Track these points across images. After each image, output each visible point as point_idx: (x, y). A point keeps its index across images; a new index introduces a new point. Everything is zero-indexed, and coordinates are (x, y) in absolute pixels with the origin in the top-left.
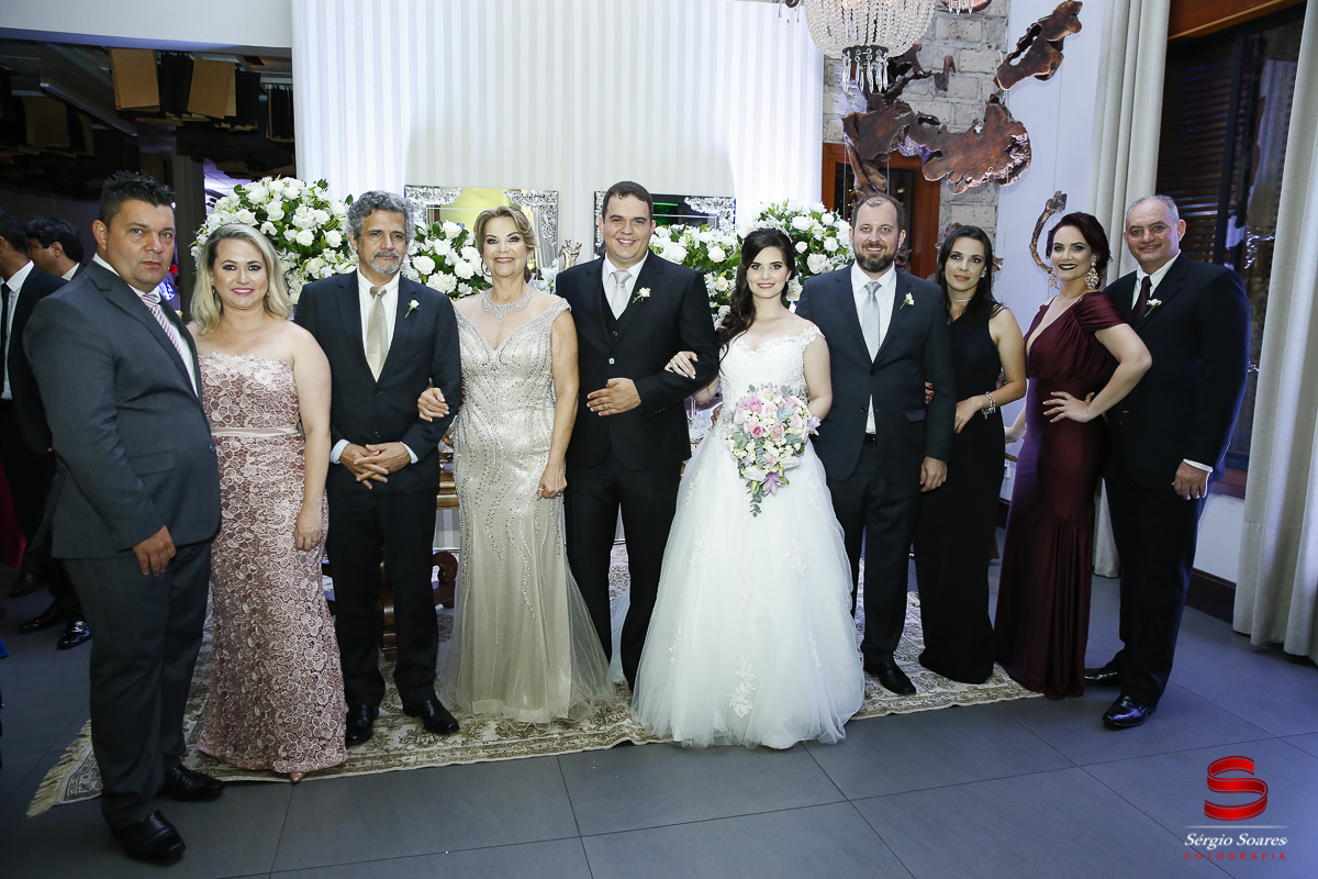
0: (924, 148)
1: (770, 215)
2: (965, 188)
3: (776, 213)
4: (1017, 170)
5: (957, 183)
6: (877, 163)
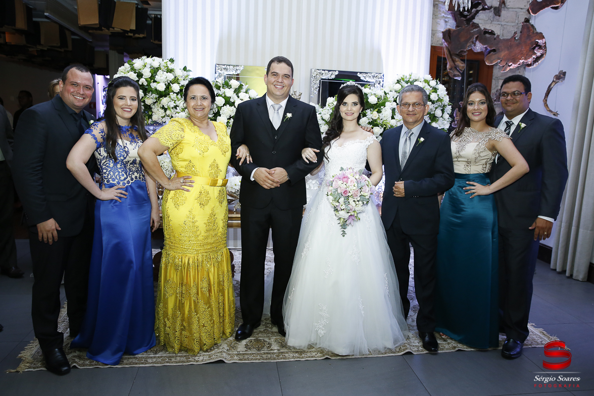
0: (486, 48)
2: (508, 69)
4: (538, 59)
5: (503, 66)
6: (460, 55)
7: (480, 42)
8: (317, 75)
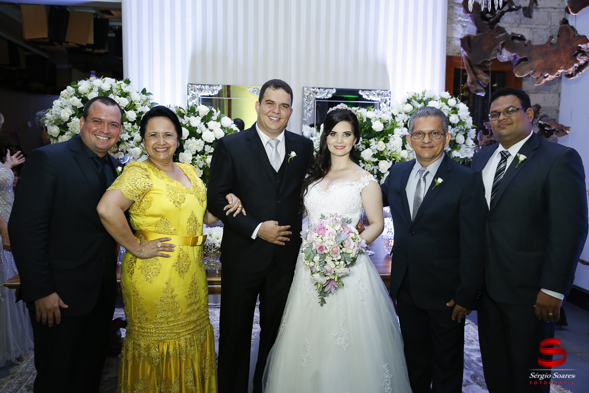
0: (515, 56)
1: (413, 100)
2: (544, 81)
3: (417, 99)
4: (580, 68)
5: (538, 78)
6: (482, 66)
7: (508, 49)
8: (310, 94)
